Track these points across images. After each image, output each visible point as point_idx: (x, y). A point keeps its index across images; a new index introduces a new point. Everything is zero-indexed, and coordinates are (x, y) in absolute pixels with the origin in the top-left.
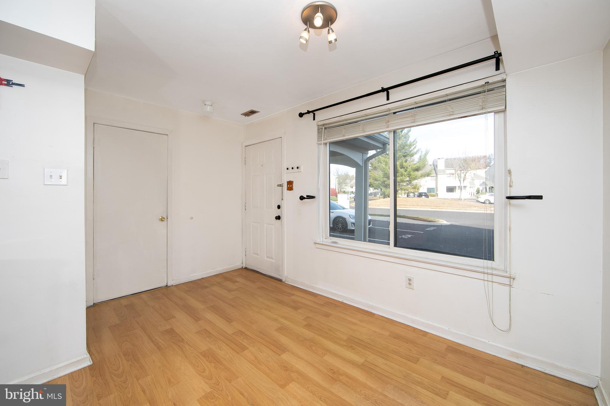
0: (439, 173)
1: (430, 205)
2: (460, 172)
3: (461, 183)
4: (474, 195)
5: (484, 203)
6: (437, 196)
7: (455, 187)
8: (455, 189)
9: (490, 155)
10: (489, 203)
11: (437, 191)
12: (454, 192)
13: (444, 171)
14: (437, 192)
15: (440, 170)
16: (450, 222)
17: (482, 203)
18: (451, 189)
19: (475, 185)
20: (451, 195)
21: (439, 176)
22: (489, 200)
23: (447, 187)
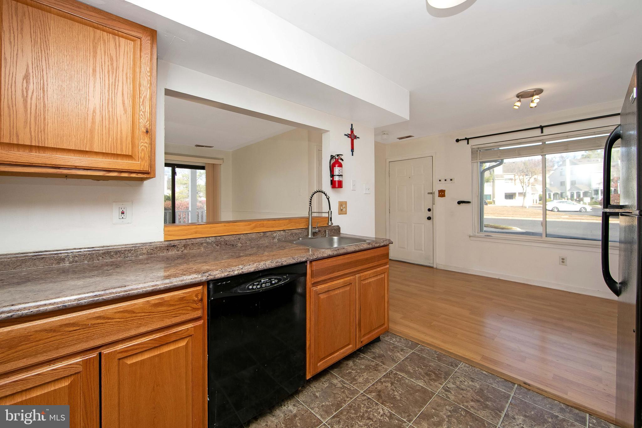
0: (496, 179)
1: (493, 213)
2: (523, 178)
3: (523, 189)
4: (536, 202)
5: (552, 211)
6: (494, 203)
7: (515, 194)
8: (515, 196)
9: (553, 158)
10: (557, 211)
11: (494, 197)
12: (514, 199)
13: (502, 176)
14: (494, 199)
15: (497, 175)
16: (525, 230)
17: (550, 210)
18: (510, 196)
19: (538, 191)
20: (510, 202)
21: (496, 181)
22: (557, 208)
23: (505, 193)
